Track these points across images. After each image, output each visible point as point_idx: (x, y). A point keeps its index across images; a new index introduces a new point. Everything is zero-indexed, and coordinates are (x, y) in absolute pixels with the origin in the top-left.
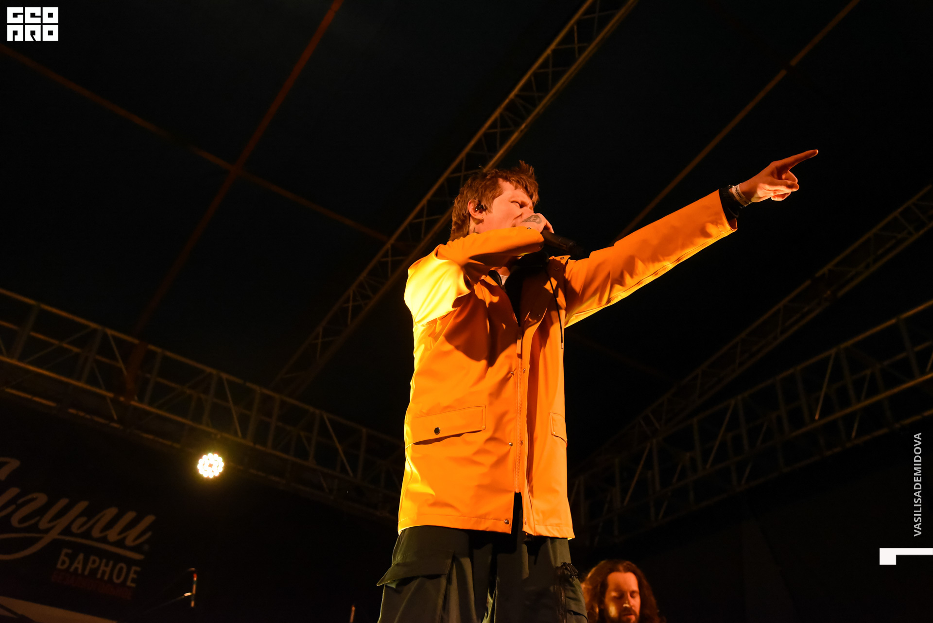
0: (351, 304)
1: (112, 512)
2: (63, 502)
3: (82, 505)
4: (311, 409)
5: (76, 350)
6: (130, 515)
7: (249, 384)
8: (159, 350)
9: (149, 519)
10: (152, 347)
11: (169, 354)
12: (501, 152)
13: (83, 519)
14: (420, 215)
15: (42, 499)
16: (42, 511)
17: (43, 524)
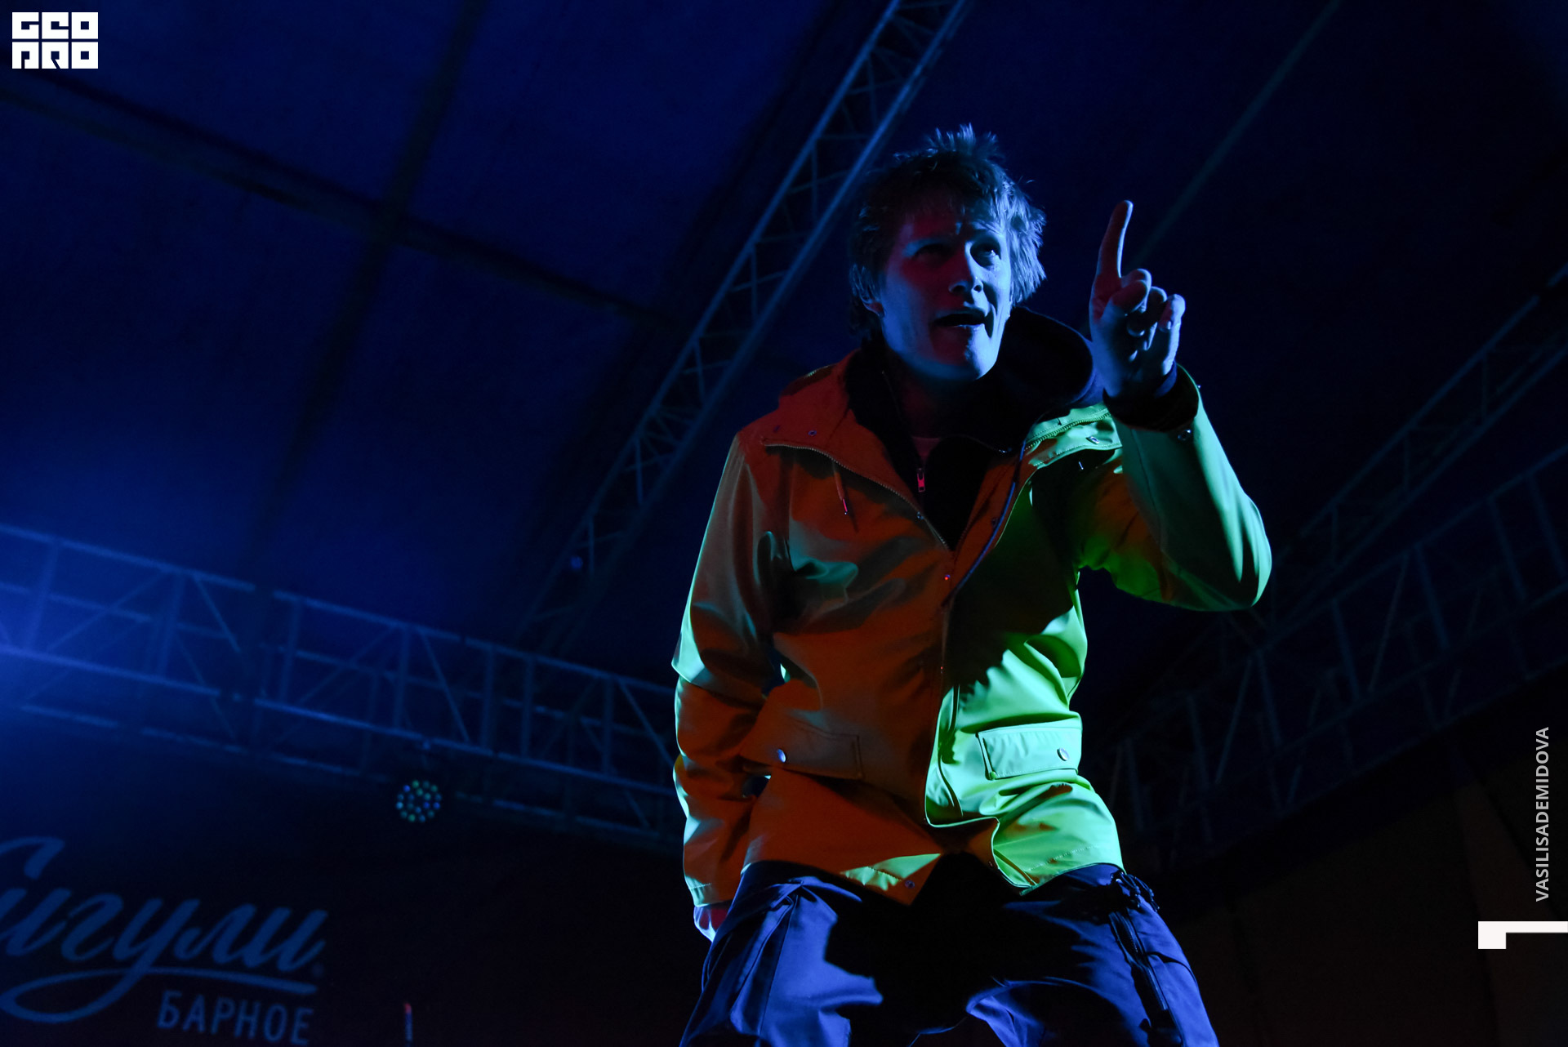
0: (638, 466)
1: (243, 914)
2: (152, 906)
3: (188, 908)
4: (596, 673)
5: (141, 618)
6: (280, 916)
7: (471, 642)
8: (293, 598)
9: (317, 918)
10: (281, 595)
11: (315, 604)
12: (882, 129)
13: (193, 933)
14: (744, 275)
15: (113, 904)
16: (116, 927)
17: (122, 951)
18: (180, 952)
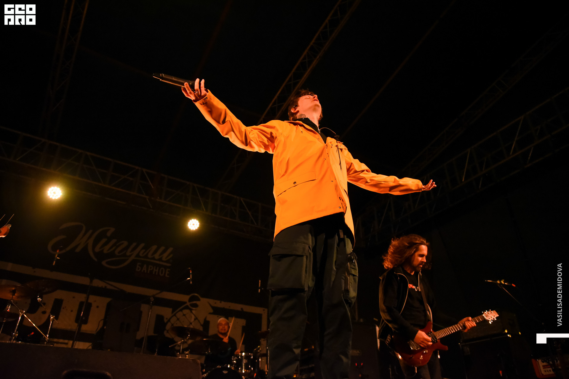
1: (154, 247)
2: (134, 244)
3: (142, 245)
4: (235, 197)
5: (131, 179)
6: (162, 248)
7: (207, 188)
8: (166, 176)
9: (170, 249)
10: (163, 175)
11: (171, 178)
12: (309, 70)
13: (144, 251)
14: (274, 103)
15: (126, 243)
16: (126, 248)
17: (128, 254)
18: (141, 255)
